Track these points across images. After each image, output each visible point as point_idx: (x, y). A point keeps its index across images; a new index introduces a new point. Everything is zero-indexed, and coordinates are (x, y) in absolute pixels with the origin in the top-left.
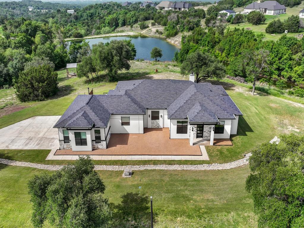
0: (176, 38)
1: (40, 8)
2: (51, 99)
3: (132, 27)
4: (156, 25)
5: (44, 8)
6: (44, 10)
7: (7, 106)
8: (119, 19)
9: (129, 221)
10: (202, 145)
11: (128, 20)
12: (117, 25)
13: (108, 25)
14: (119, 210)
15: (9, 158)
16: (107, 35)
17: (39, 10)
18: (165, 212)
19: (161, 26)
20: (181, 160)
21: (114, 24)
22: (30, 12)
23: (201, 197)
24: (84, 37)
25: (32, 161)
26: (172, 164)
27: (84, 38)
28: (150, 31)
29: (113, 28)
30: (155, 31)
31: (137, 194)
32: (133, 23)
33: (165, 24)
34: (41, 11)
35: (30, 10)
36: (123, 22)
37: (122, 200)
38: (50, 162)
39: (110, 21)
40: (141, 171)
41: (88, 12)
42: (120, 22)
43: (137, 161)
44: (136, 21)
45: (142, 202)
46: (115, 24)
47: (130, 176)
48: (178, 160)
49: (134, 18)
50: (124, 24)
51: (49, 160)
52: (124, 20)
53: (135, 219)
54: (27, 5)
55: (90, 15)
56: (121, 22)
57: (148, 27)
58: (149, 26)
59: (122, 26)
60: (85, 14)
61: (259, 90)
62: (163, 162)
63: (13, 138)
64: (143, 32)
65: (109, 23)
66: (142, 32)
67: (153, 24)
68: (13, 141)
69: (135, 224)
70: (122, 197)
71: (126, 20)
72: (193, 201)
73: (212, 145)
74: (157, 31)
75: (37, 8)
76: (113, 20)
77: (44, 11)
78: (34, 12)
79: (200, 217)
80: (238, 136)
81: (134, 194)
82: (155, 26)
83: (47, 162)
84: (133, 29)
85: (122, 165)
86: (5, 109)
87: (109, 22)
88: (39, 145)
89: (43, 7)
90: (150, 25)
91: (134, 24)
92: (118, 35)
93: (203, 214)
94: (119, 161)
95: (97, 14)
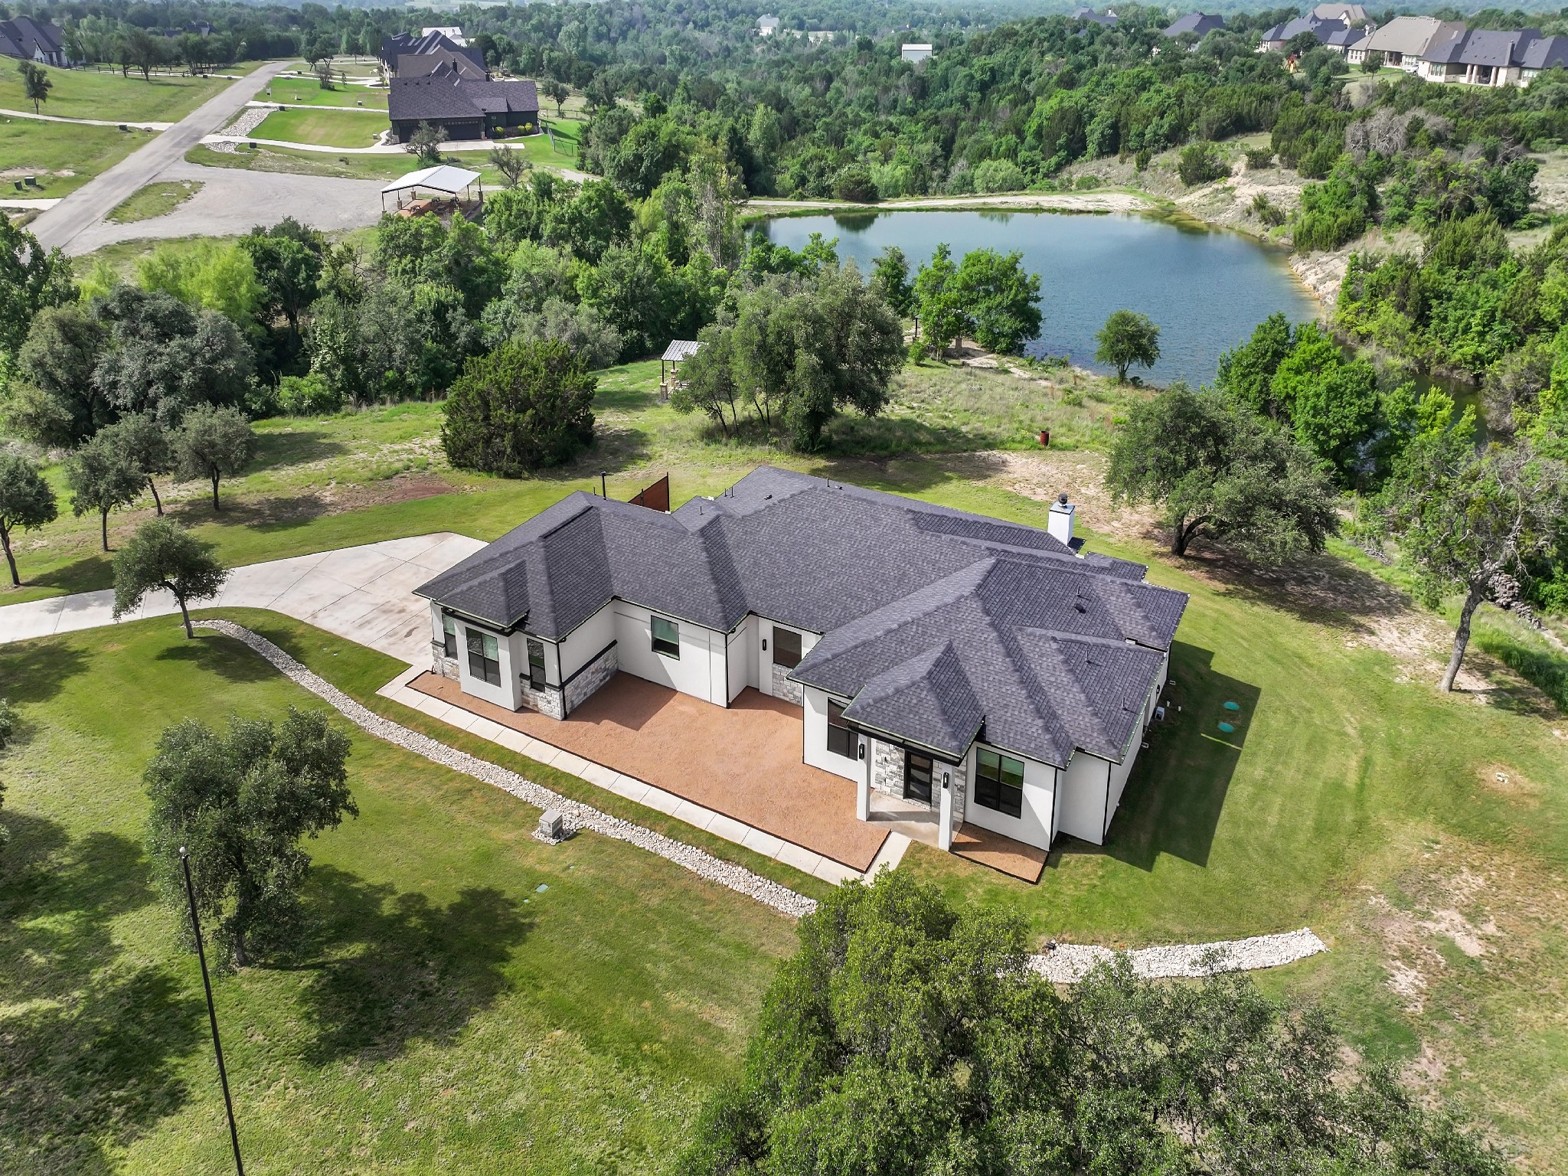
0: (1337, 261)
1: (809, 22)
2: (543, 478)
3: (1143, 164)
4: (1272, 166)
5: (823, 26)
6: (821, 34)
7: (406, 474)
8: (1092, 116)
9: (424, 966)
10: (905, 831)
11: (1135, 128)
12: (1076, 149)
13: (1034, 142)
14: (423, 925)
15: (297, 654)
16: (995, 200)
17: (798, 34)
18: (540, 995)
19: (1295, 173)
20: (770, 859)
21: (1061, 141)
22: (763, 40)
23: (694, 1006)
24: (883, 201)
25: (340, 685)
26: (727, 861)
27: (881, 205)
28: (1223, 200)
29: (1054, 160)
30: (1250, 202)
31: (513, 905)
32: (1157, 141)
33: (1319, 169)
34: (805, 38)
35: (766, 31)
36: (1108, 131)
37: (457, 899)
38: (383, 705)
39: (1045, 123)
40: (602, 840)
41: (979, 61)
42: (1095, 132)
43: (622, 798)
44: (1175, 136)
45: (506, 932)
46: (1069, 141)
47: (553, 841)
48: (760, 855)
49: (1169, 119)
50: (1112, 145)
51: (382, 698)
52: (1114, 126)
53: (443, 973)
54: (759, 10)
55: (987, 77)
56: (1097, 135)
57: (1226, 173)
58: (1235, 168)
59: (1101, 154)
60: (963, 71)
61: (1525, 675)
62: (703, 838)
63: (346, 590)
64: (1186, 199)
65: (1039, 134)
66: (1181, 201)
67: (1258, 162)
68: (339, 601)
69: (431, 984)
70: (462, 893)
71: (1126, 125)
72: (655, 1005)
73: (947, 848)
74: (1261, 204)
75: (795, 22)
76: (1063, 118)
77: (817, 38)
78: (777, 45)
79: (625, 1061)
80: (1098, 858)
81: (506, 900)
82: (1261, 174)
83: (373, 702)
84: (1146, 175)
85: (569, 797)
86: (396, 481)
87: (1040, 126)
88: (392, 640)
89: (821, 20)
90: (1240, 165)
91: (1165, 149)
92: (1046, 205)
93: (645, 1057)
94: (568, 776)
95: (1016, 79)
